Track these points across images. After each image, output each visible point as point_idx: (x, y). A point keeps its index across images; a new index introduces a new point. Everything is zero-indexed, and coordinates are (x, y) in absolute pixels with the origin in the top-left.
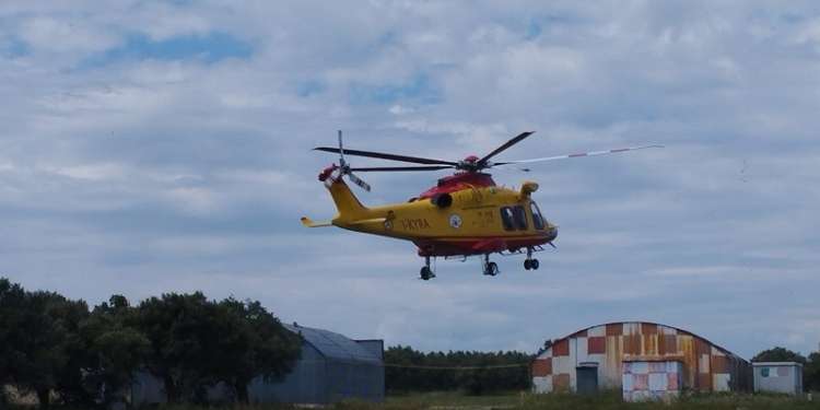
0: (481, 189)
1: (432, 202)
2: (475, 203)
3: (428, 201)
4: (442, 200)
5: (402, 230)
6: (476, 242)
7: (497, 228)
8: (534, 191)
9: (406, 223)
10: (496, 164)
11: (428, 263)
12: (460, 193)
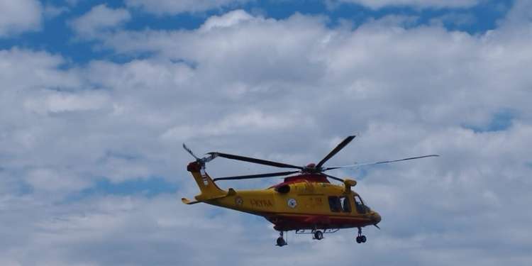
0: (314, 184)
1: (275, 190)
2: (309, 192)
3: (273, 190)
4: (283, 189)
5: (250, 206)
6: (307, 218)
7: (325, 209)
8: (354, 186)
9: (253, 202)
10: (328, 169)
11: (282, 234)
12: (296, 184)
